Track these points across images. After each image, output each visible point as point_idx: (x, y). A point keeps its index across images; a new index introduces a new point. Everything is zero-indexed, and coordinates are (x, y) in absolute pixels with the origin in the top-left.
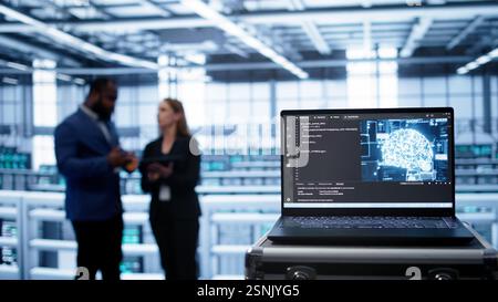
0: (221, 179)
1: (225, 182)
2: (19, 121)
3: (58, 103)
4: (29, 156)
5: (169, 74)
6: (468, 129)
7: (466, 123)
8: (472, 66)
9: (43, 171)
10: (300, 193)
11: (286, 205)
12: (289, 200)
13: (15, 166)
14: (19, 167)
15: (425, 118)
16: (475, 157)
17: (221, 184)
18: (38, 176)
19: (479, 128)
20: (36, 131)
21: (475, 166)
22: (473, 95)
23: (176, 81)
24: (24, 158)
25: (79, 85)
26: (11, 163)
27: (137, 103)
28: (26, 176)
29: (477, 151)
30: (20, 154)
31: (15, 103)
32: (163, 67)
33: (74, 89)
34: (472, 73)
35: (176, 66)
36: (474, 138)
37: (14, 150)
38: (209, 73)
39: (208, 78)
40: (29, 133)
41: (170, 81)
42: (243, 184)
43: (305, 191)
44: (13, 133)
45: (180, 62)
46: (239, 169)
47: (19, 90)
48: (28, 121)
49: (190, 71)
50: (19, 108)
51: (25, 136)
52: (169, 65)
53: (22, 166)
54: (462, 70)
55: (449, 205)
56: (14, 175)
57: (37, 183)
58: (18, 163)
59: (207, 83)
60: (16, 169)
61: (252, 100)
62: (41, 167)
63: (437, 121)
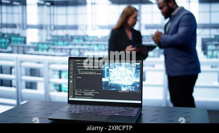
2: (20, 22)
3: (38, 14)
4: (25, 38)
9: (31, 45)
10: (76, 94)
11: (70, 99)
12: (71, 96)
13: (19, 42)
14: (21, 43)
18: (29, 47)
20: (28, 27)
23: (95, 4)
24: (23, 39)
25: (48, 6)
26: (17, 41)
27: (77, 14)
28: (23, 47)
30: (21, 37)
31: (18, 14)
33: (45, 8)
37: (18, 35)
40: (25, 27)
41: (92, 4)
43: (78, 93)
44: (18, 27)
47: (20, 8)
48: (25, 22)
50: (21, 16)
51: (23, 29)
53: (22, 42)
55: (140, 102)
56: (18, 47)
57: (28, 50)
58: (21, 41)
60: (19, 44)
62: (31, 43)
63: (136, 64)
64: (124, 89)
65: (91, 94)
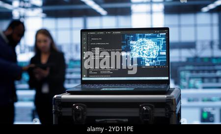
5: (20, 12)
6: (209, 47)
7: (207, 43)
8: (212, 6)
10: (91, 72)
11: (83, 79)
12: (85, 76)
15: (154, 33)
16: (214, 65)
19: (216, 46)
21: (215, 71)
22: (212, 25)
29: (214, 61)
32: (16, 8)
34: (211, 11)
35: (24, 7)
36: (212, 53)
38: (44, 12)
39: (44, 15)
45: (27, 5)
49: (33, 10)
52: (20, 7)
54: (205, 9)
55: (167, 78)
61: (71, 29)
64: (148, 65)
65: (109, 72)
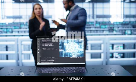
0: (18, 31)
1: (20, 32)
11: (38, 64)
17: (19, 33)
21: (90, 28)
23: (4, 2)
42: (25, 33)
43: (43, 60)
46: (24, 28)
59: (13, 3)
61: (27, 8)
63: (81, 40)
64: (73, 56)
65: (52, 60)
